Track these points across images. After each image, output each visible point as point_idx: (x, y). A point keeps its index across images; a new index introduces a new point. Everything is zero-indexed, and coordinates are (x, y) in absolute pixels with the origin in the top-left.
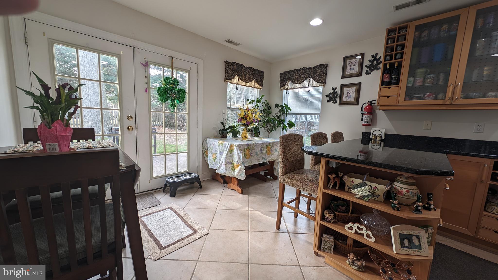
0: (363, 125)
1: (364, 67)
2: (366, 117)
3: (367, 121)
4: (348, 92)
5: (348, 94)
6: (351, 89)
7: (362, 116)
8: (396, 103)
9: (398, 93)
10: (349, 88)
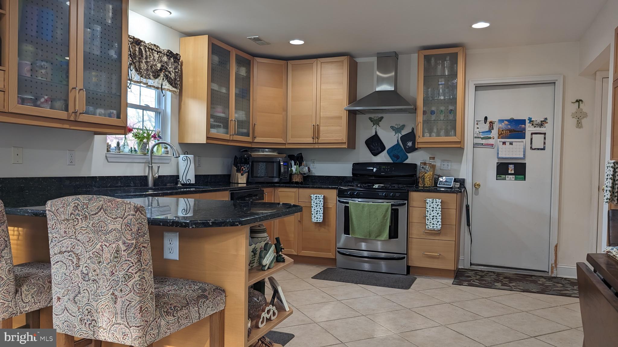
8: (4, 107)
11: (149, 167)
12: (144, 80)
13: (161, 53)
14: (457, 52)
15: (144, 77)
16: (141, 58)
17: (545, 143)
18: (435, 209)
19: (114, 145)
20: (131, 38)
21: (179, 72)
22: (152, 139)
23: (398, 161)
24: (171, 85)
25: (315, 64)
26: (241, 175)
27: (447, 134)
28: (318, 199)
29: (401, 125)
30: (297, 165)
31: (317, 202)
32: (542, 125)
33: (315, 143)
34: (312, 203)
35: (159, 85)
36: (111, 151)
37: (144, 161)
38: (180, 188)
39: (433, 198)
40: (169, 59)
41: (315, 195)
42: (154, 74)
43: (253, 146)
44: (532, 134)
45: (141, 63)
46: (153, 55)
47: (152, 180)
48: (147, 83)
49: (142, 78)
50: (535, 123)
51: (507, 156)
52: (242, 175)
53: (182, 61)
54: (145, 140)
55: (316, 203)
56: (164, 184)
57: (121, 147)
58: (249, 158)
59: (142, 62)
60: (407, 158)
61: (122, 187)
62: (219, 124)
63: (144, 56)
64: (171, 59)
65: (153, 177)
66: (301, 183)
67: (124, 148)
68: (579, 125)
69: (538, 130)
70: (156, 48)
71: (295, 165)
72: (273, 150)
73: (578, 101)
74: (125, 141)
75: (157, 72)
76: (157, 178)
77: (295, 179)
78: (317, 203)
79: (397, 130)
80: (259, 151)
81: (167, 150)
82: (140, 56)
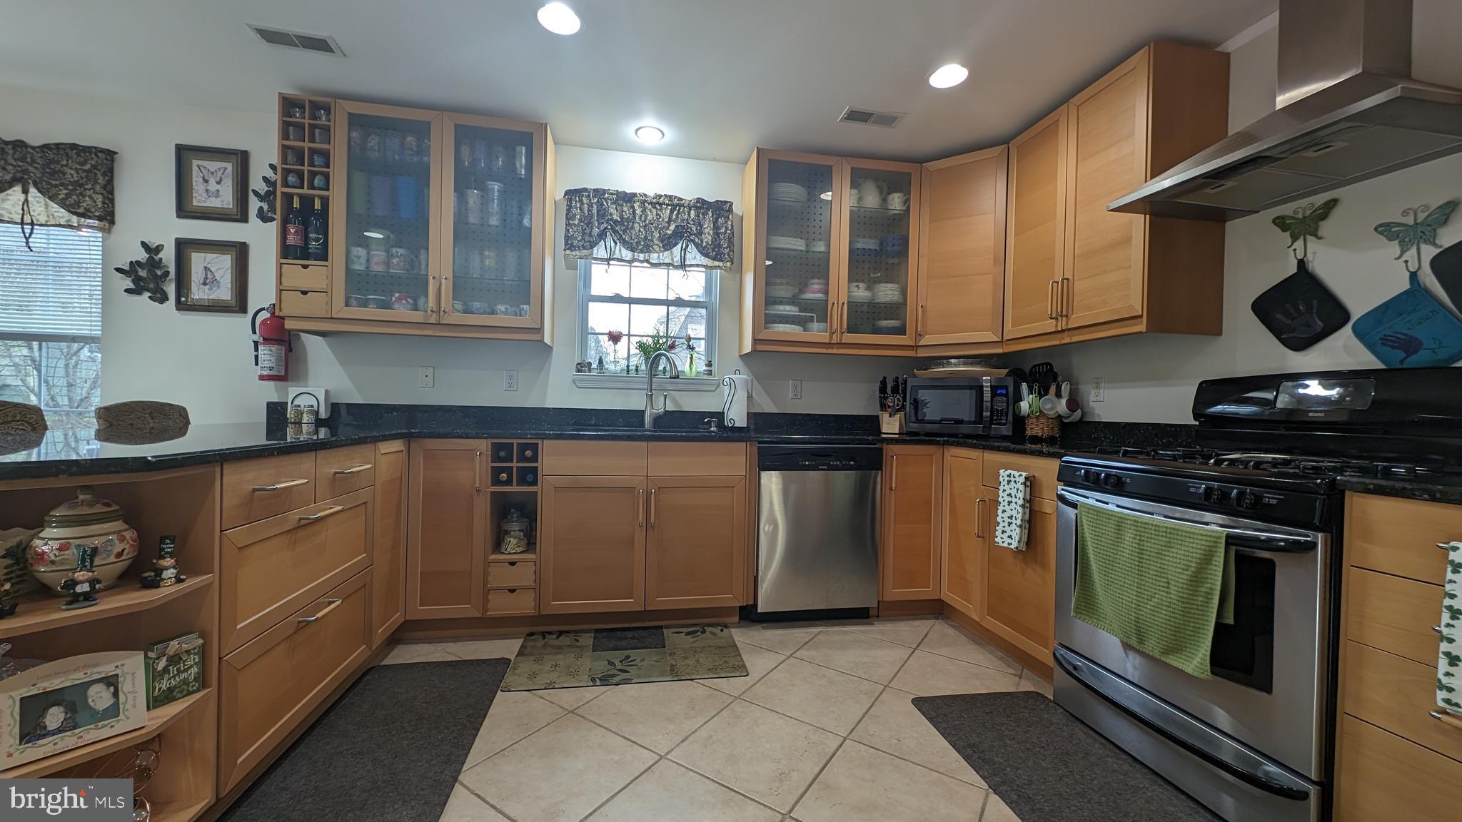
0: (262, 378)
1: (252, 198)
2: (265, 352)
3: (268, 366)
4: (205, 268)
5: (206, 274)
6: (217, 258)
7: (256, 349)
8: (327, 312)
9: (327, 285)
10: (210, 256)
11: (648, 395)
12: (642, 256)
13: (683, 206)
15: (641, 251)
20: (612, 194)
23: (1417, 361)
24: (707, 256)
25: (1063, 120)
26: (888, 415)
28: (1012, 484)
30: (1035, 394)
31: (1011, 491)
33: (1063, 331)
34: (1001, 493)
40: (701, 215)
41: (1008, 472)
42: (664, 244)
46: (661, 212)
48: (648, 261)
49: (636, 253)
52: (891, 415)
55: (1008, 495)
62: (811, 315)
64: (708, 212)
65: (652, 412)
70: (672, 201)
71: (1030, 393)
72: (973, 359)
75: (669, 238)
77: (1031, 429)
78: (1010, 495)
81: (710, 369)
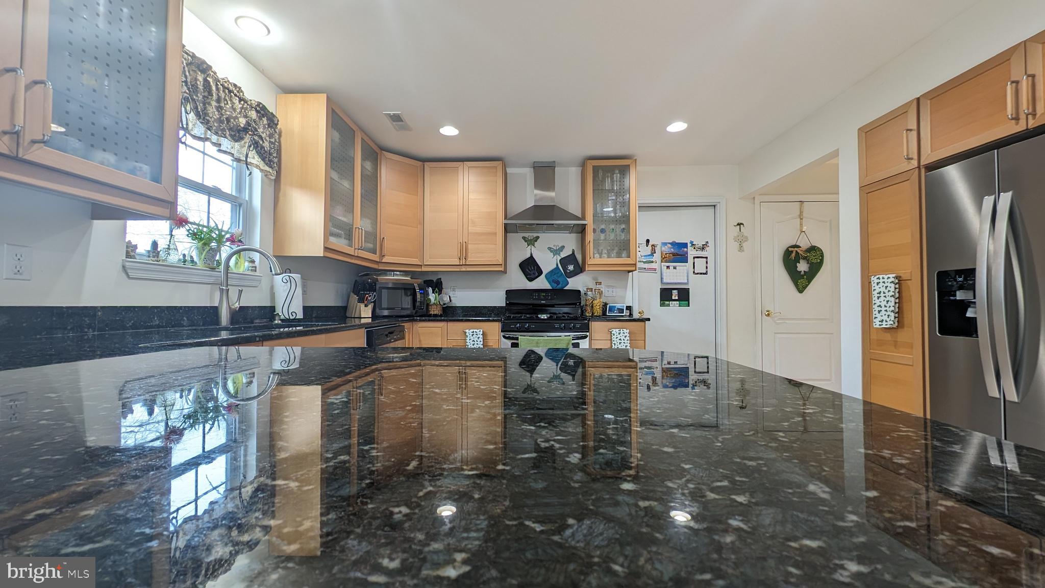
11: (222, 291)
12: (214, 138)
13: (247, 103)
14: (628, 164)
15: (213, 131)
16: (208, 98)
17: (707, 268)
18: (622, 341)
19: (143, 247)
20: (187, 53)
21: (277, 143)
22: (228, 244)
23: (559, 287)
24: (263, 160)
25: (460, 169)
26: (364, 306)
27: (619, 255)
28: (475, 336)
29: (560, 246)
30: (436, 293)
31: (474, 339)
32: (703, 249)
33: (461, 265)
34: (468, 341)
35: (241, 156)
36: (137, 257)
37: (212, 281)
38: (278, 326)
39: (620, 328)
40: (260, 119)
41: (472, 330)
42: (233, 133)
43: (380, 268)
44: (694, 258)
45: (207, 106)
46: (231, 100)
47: (228, 314)
48: (220, 145)
49: (209, 132)
50: (697, 246)
51: (672, 281)
52: (366, 306)
53: (280, 129)
54: (214, 244)
55: (472, 341)
56: (249, 320)
57: (161, 253)
58: (375, 284)
59: (209, 104)
60: (568, 283)
61: (162, 327)
62: (340, 232)
63: (215, 97)
64: (264, 119)
65: (230, 308)
66: (441, 316)
67: (169, 254)
68: (741, 249)
69: (700, 253)
70: (238, 92)
71: (433, 292)
72: (406, 273)
73: (739, 224)
74: (170, 242)
75: (239, 131)
76: (237, 309)
77: (434, 311)
78: (474, 341)
79: (556, 251)
80: (386, 275)
81: (253, 265)
82: (206, 94)
